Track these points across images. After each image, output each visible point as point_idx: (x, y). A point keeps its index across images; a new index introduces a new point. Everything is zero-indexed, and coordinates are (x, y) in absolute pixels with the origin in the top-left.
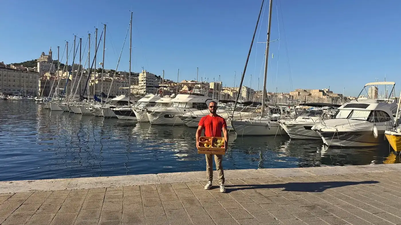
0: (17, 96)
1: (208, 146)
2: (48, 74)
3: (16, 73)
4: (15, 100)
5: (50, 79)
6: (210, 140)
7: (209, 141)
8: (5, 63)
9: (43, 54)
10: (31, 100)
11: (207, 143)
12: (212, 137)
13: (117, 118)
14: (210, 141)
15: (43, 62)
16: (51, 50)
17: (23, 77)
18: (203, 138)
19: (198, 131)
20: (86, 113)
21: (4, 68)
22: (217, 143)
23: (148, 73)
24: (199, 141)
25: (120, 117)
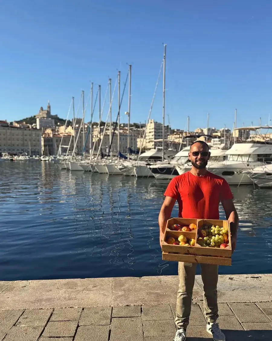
0: (22, 156)
1: (188, 241)
2: (49, 131)
3: (20, 132)
4: (21, 160)
5: (53, 136)
6: (191, 226)
7: (190, 230)
8: (9, 121)
9: (42, 109)
10: (37, 160)
11: (184, 234)
12: (198, 220)
13: (153, 177)
14: (193, 229)
15: (42, 117)
16: (49, 104)
17: (26, 135)
18: (175, 221)
19: (163, 208)
20: (115, 173)
21: (8, 126)
22: (210, 235)
23: (157, 122)
24: (167, 229)
25: (157, 176)
